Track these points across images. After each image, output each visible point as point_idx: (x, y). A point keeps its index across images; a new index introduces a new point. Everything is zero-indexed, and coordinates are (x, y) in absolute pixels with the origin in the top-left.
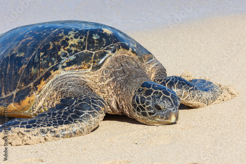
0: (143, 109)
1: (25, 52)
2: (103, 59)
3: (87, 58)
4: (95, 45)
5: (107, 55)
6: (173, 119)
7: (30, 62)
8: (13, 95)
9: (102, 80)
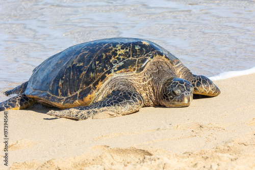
2: (145, 64)
3: (132, 63)
4: (138, 53)
5: (148, 60)
7: (88, 69)
8: (77, 94)
9: (144, 80)
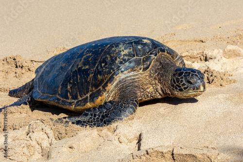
0: (180, 87)
1: (89, 65)
6: (202, 88)
